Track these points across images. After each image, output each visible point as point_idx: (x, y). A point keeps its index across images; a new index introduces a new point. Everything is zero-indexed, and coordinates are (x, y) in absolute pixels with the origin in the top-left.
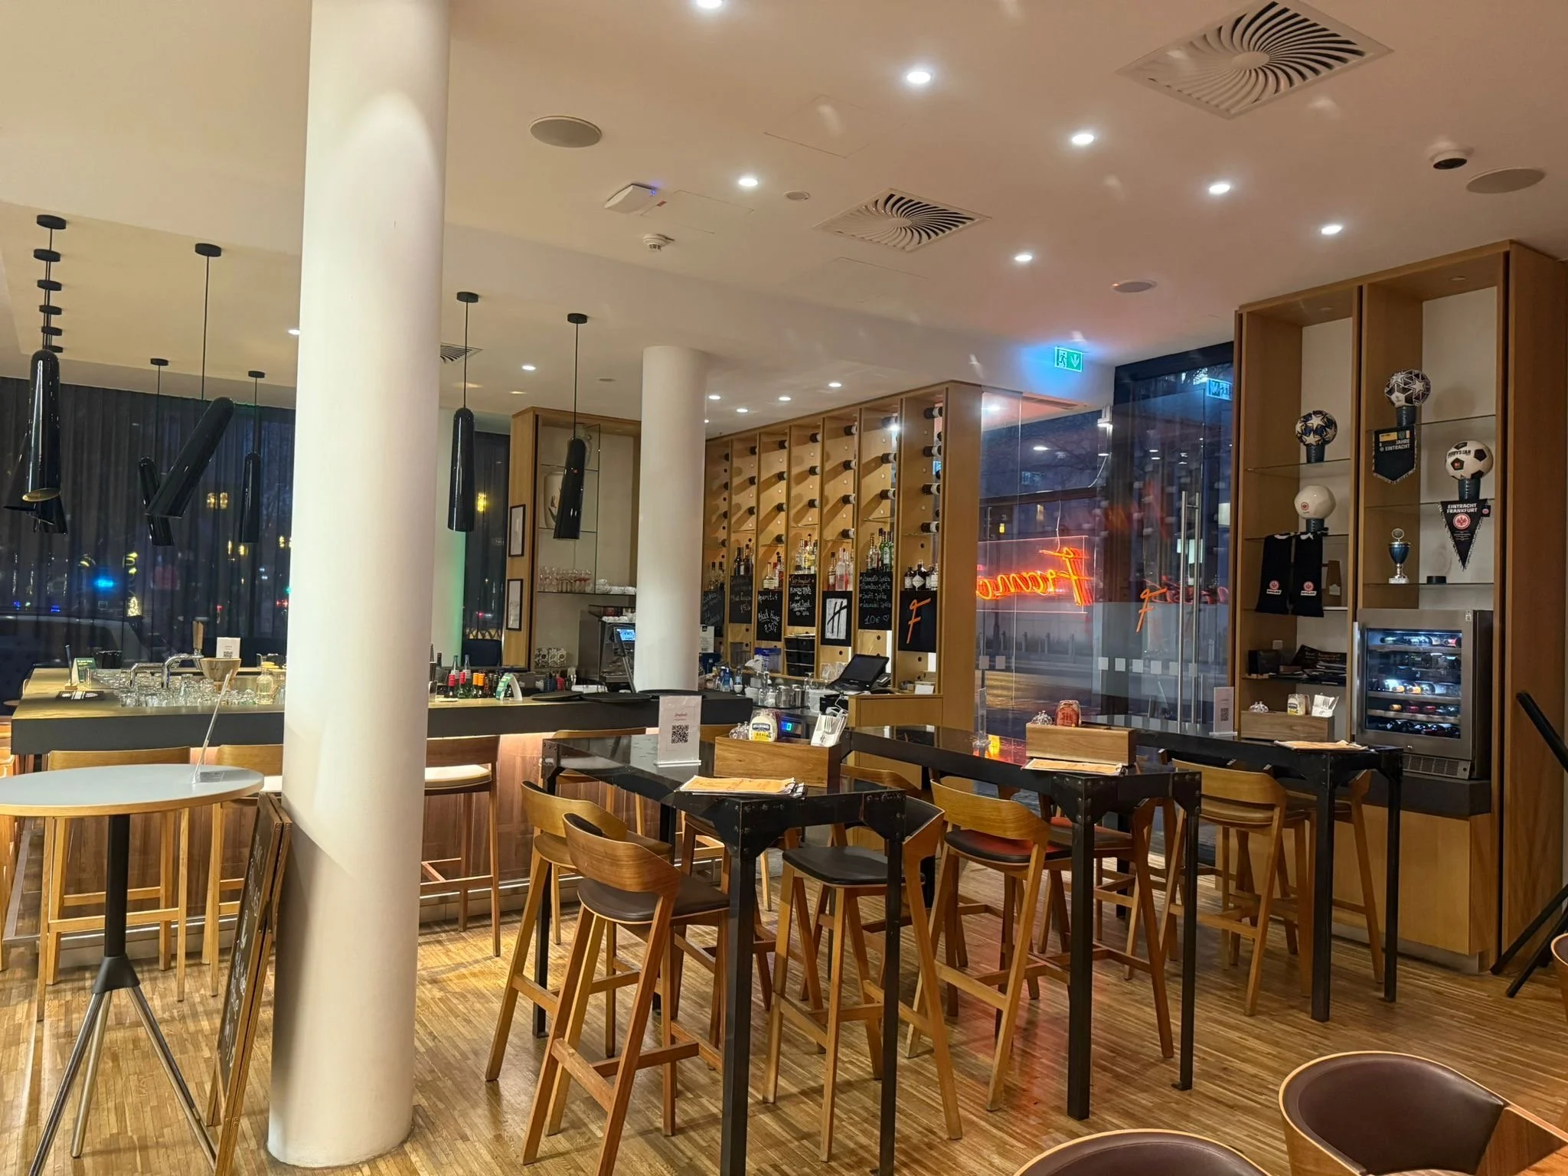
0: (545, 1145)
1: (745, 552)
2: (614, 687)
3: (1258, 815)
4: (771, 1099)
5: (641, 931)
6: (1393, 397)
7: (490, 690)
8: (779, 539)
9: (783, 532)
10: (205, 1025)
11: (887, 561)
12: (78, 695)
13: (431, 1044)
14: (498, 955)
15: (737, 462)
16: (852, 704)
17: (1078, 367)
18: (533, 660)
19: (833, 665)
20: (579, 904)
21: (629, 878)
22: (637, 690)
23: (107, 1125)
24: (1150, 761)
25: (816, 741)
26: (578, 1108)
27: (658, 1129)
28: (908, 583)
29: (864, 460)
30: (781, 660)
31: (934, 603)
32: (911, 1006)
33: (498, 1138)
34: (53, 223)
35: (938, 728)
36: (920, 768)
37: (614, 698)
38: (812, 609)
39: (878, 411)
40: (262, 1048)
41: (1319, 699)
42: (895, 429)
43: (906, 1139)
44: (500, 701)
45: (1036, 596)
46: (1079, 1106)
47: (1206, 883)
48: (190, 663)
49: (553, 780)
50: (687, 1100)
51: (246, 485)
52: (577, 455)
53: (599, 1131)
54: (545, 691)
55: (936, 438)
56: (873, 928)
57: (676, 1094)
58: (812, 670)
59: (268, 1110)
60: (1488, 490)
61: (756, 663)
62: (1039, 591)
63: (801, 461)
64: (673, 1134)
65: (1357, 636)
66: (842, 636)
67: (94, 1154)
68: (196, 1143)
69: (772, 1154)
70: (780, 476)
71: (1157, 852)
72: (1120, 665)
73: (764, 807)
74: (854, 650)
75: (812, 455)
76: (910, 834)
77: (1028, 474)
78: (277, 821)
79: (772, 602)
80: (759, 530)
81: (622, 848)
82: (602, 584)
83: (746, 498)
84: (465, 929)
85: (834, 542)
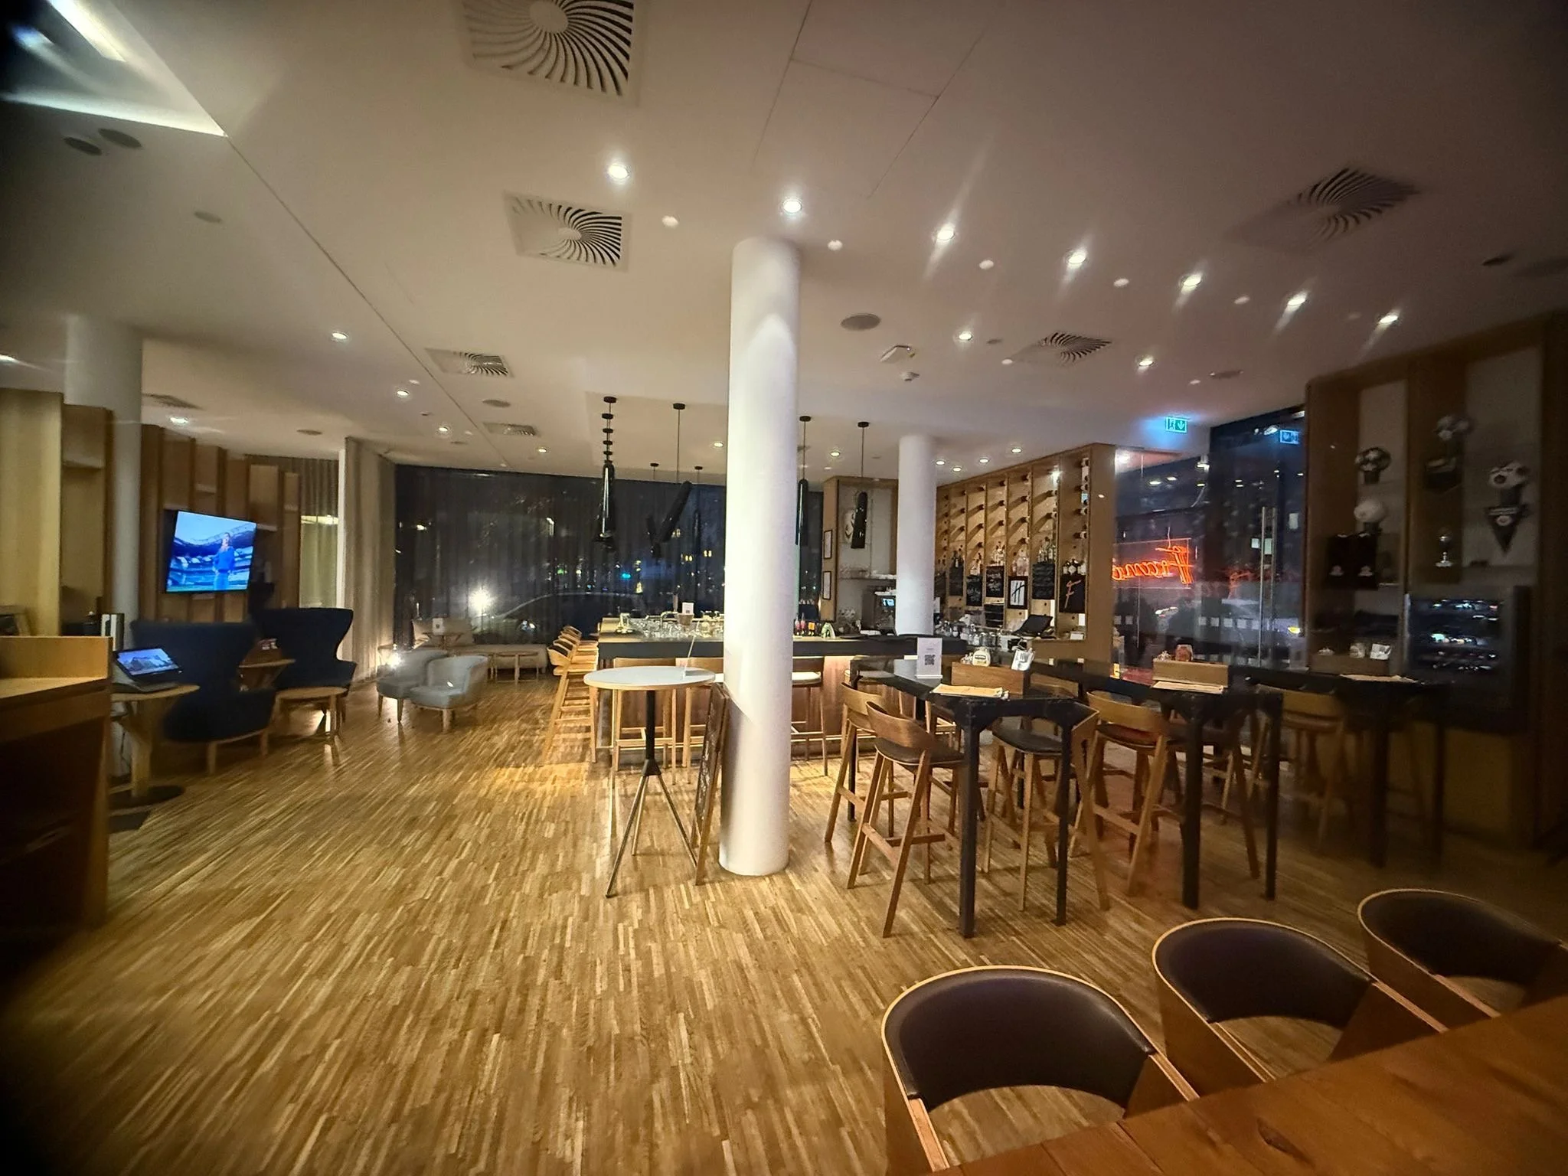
0: (859, 879)
1: (959, 553)
2: (884, 632)
3: (1326, 724)
4: (986, 870)
5: (913, 769)
6: (1441, 434)
7: (818, 632)
8: (980, 545)
9: (983, 541)
10: (686, 798)
11: (1051, 557)
12: (624, 631)
13: (795, 818)
14: (826, 774)
15: (953, 500)
16: (1029, 644)
17: (1183, 429)
18: (838, 617)
19: (1016, 621)
20: (875, 751)
21: (905, 740)
22: (898, 634)
23: (646, 842)
24: (1242, 684)
25: (1015, 666)
26: (875, 862)
27: (921, 879)
28: (1065, 571)
29: (1035, 496)
30: (982, 618)
31: (1083, 582)
32: (1073, 825)
33: (833, 872)
34: (610, 400)
35: (1086, 660)
36: (1077, 685)
37: (884, 638)
38: (1002, 587)
39: (1043, 466)
40: (717, 811)
41: (1376, 647)
42: (1056, 475)
43: (1073, 905)
44: (823, 638)
45: (1154, 577)
46: (1191, 900)
47: (1284, 766)
48: (672, 616)
49: (856, 682)
50: (936, 865)
51: (694, 525)
52: (863, 501)
53: (889, 876)
54: (843, 634)
55: (1083, 479)
56: (1049, 778)
57: (930, 862)
58: (1001, 623)
59: (718, 843)
60: (1529, 496)
61: (966, 619)
62: (1155, 575)
63: (994, 497)
64: (929, 883)
65: (1408, 604)
66: (1022, 603)
67: (640, 855)
68: (686, 854)
69: (989, 902)
70: (980, 508)
71: (1247, 745)
72: (1215, 622)
73: (985, 704)
74: (1029, 612)
75: (1001, 494)
76: (1076, 724)
77: (1146, 500)
78: (723, 697)
79: (976, 583)
80: (968, 540)
81: (901, 722)
82: (875, 574)
83: (960, 521)
84: (808, 760)
85: (1016, 546)
